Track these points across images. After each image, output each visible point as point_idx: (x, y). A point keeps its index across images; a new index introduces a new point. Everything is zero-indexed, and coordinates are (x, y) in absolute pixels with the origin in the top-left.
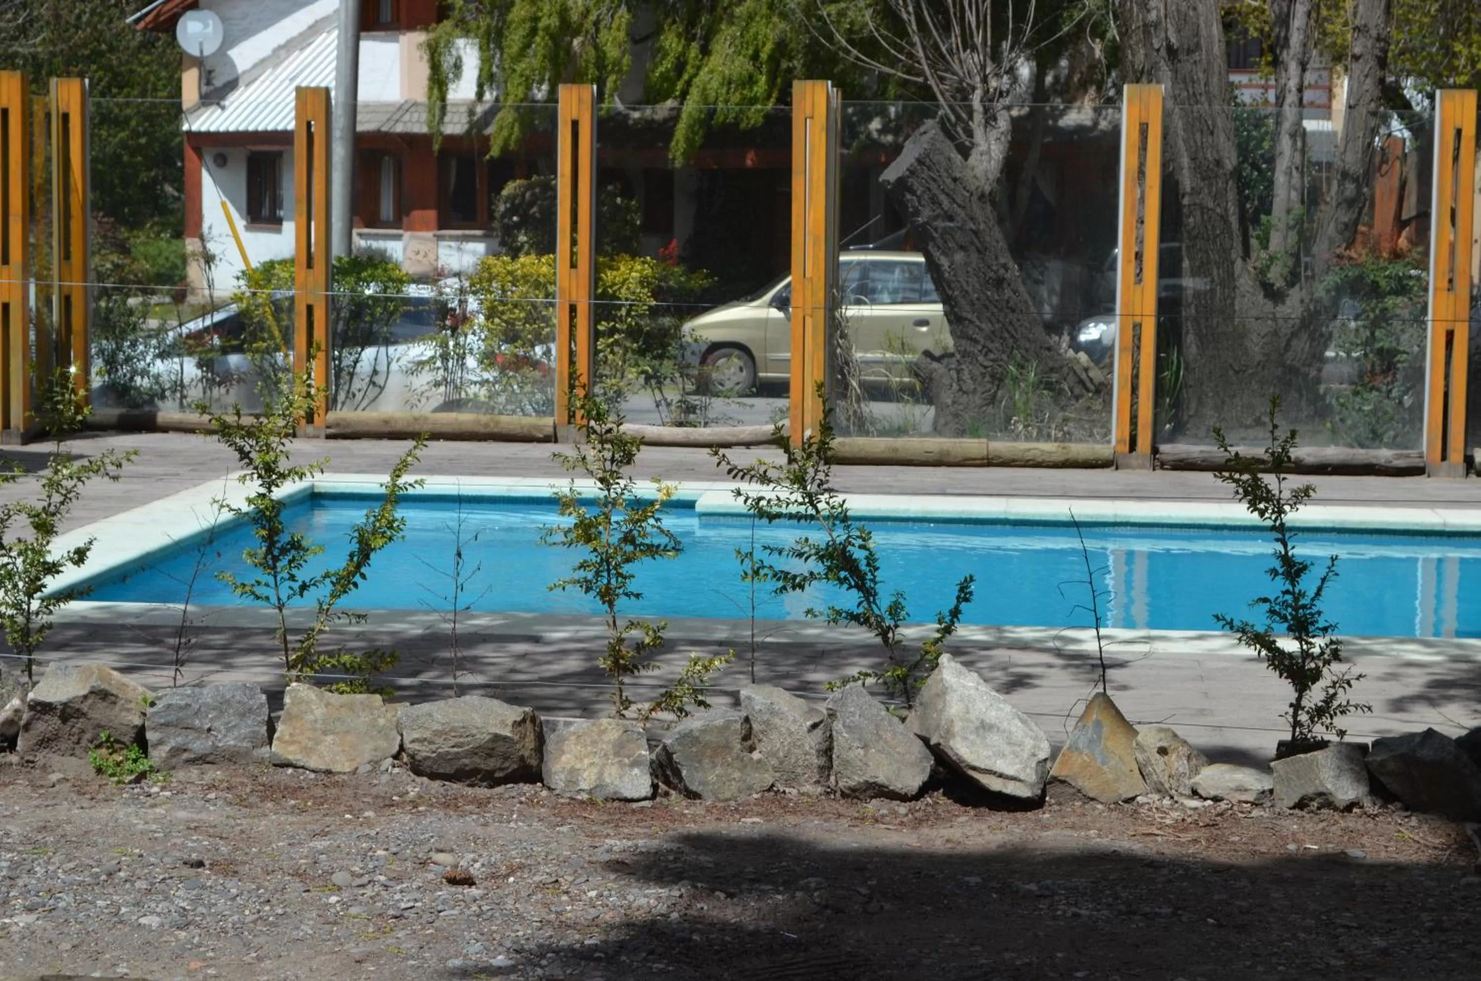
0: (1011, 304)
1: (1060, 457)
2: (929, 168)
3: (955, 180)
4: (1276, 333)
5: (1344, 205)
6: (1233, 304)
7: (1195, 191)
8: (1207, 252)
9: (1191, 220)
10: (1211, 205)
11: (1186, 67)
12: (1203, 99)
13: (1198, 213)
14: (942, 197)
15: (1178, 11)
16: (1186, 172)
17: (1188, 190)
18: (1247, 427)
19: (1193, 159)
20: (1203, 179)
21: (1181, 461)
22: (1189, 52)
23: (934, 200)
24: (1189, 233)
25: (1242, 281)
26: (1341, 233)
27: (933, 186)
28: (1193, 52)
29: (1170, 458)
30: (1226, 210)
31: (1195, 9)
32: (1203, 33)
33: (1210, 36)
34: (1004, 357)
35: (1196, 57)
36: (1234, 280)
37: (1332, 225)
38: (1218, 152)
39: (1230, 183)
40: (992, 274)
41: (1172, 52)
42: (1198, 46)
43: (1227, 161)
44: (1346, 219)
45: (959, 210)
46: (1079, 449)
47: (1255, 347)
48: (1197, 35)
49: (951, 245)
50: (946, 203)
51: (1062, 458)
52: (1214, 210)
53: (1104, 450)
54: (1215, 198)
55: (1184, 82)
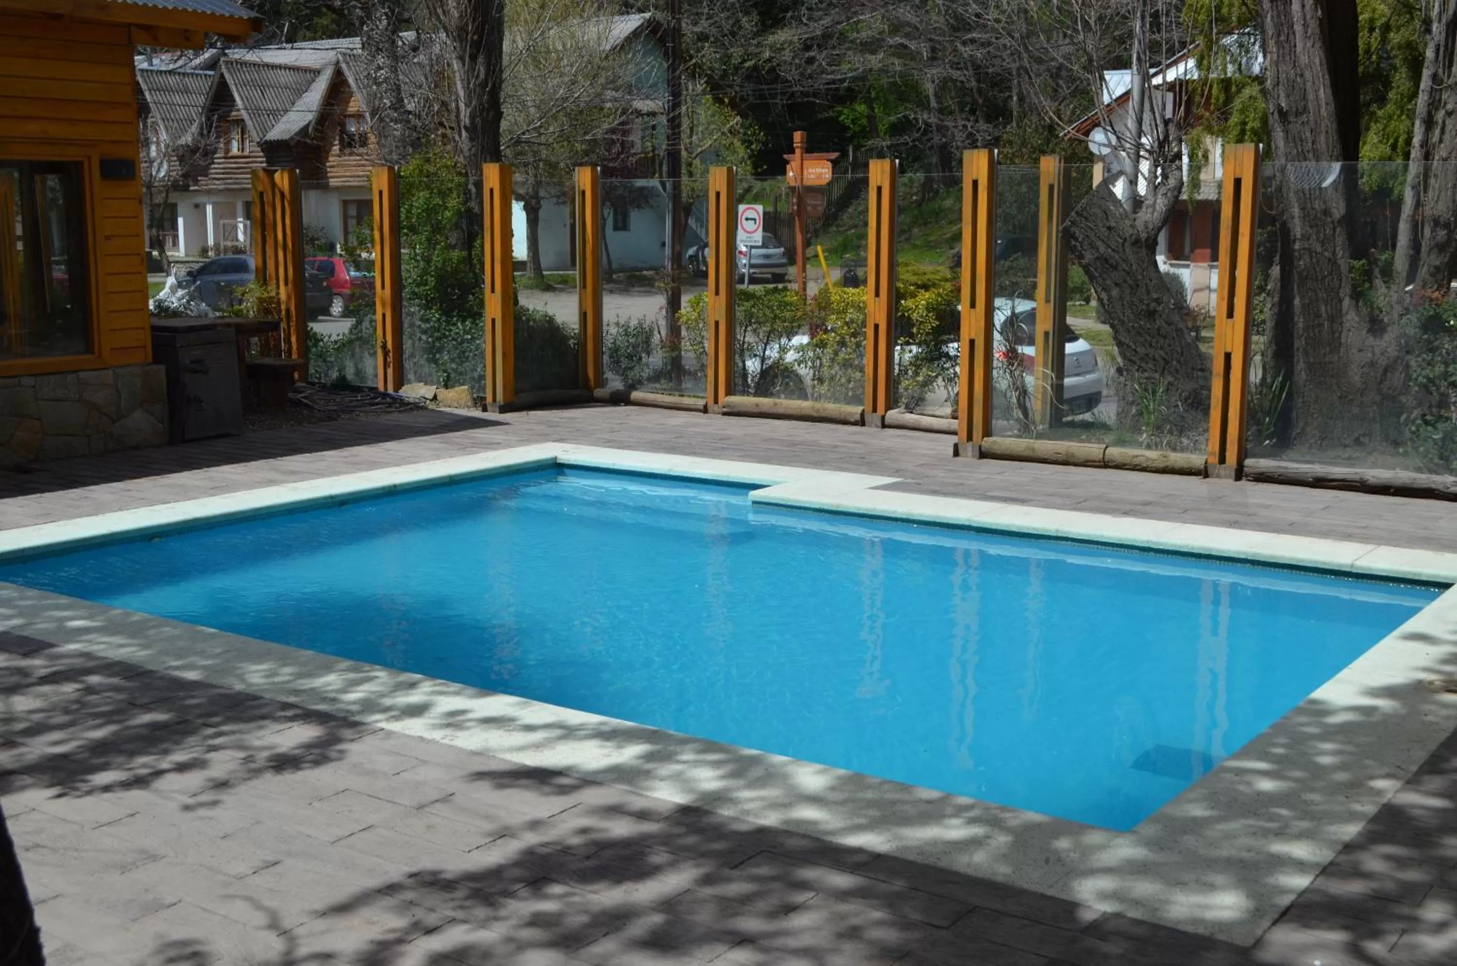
0: (1163, 331)
1: (1161, 465)
2: (1086, 218)
3: (1109, 228)
4: (1372, 364)
5: (1436, 250)
6: (1340, 337)
7: (1305, 237)
8: (1315, 291)
9: (1302, 263)
10: (1319, 249)
11: (1295, 128)
12: (1311, 155)
13: (1307, 257)
14: (1099, 243)
15: (1288, 79)
16: (1297, 221)
17: (1299, 237)
18: (1346, 446)
19: (1303, 209)
20: (1311, 227)
21: (1262, 474)
22: (1298, 114)
23: (1092, 246)
24: (1300, 274)
25: (1349, 317)
26: (1433, 275)
27: (1091, 234)
28: (1301, 114)
29: (1251, 471)
30: (1334, 253)
31: (1302, 76)
32: (1311, 96)
33: (1317, 98)
34: (1157, 376)
35: (1304, 118)
36: (1341, 316)
37: (1425, 268)
38: (1325, 202)
39: (1338, 230)
40: (1144, 307)
41: (1283, 115)
42: (1305, 109)
43: (1335, 211)
44: (1438, 263)
45: (1113, 254)
46: (1177, 458)
47: (1355, 376)
48: (1304, 98)
49: (1108, 282)
50: (1102, 249)
51: (1162, 465)
52: (1321, 254)
53: (1197, 460)
54: (1323, 243)
55: (1294, 141)
